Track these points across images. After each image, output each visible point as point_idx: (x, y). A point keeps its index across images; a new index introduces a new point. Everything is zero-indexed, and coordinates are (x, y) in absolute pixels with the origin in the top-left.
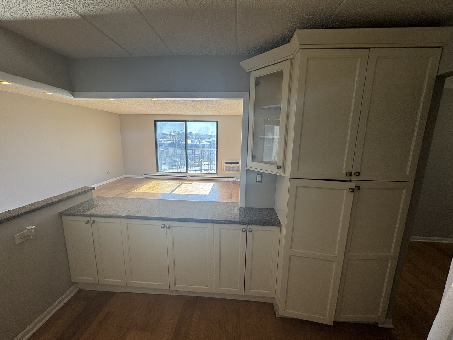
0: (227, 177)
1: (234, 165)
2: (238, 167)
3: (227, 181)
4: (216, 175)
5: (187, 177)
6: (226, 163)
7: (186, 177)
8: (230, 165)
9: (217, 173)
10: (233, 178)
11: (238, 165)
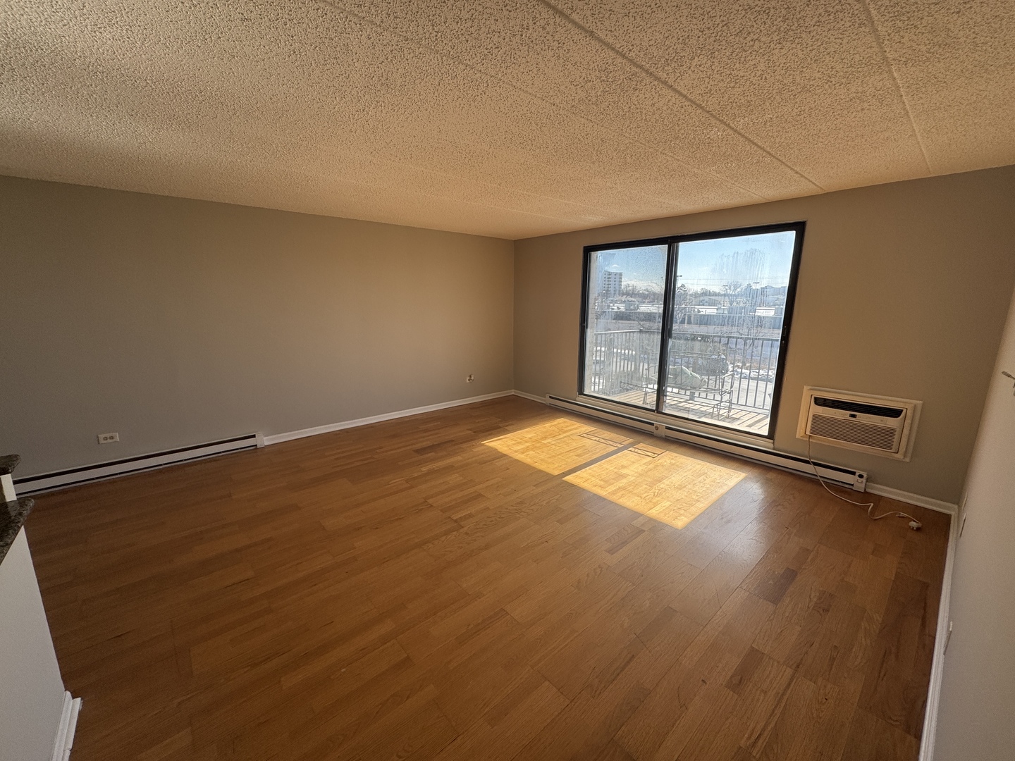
0: (815, 464)
1: (863, 418)
2: (891, 432)
3: (813, 481)
4: (767, 445)
5: (657, 428)
6: (819, 402)
7: (652, 424)
8: (842, 415)
9: (771, 435)
10: (854, 473)
11: (891, 422)
